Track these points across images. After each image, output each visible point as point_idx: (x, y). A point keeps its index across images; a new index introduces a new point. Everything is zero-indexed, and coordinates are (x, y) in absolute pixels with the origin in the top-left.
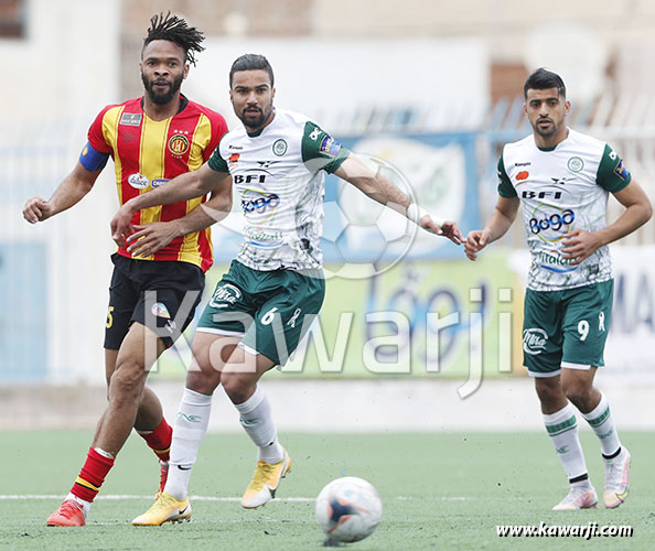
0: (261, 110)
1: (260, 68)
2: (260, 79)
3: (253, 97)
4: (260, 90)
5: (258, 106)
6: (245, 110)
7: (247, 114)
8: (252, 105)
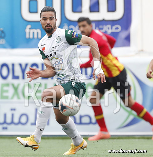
0: (51, 26)
1: (51, 11)
2: (51, 15)
3: (48, 21)
4: (51, 19)
5: (50, 25)
6: (45, 27)
7: (46, 28)
8: (48, 25)
